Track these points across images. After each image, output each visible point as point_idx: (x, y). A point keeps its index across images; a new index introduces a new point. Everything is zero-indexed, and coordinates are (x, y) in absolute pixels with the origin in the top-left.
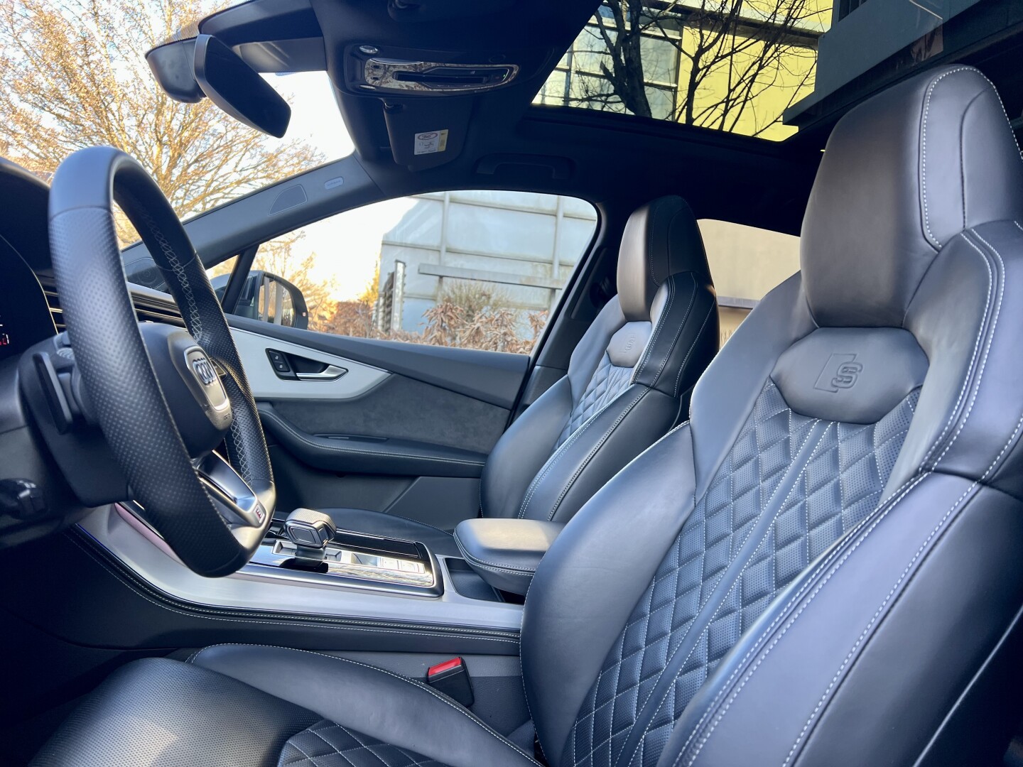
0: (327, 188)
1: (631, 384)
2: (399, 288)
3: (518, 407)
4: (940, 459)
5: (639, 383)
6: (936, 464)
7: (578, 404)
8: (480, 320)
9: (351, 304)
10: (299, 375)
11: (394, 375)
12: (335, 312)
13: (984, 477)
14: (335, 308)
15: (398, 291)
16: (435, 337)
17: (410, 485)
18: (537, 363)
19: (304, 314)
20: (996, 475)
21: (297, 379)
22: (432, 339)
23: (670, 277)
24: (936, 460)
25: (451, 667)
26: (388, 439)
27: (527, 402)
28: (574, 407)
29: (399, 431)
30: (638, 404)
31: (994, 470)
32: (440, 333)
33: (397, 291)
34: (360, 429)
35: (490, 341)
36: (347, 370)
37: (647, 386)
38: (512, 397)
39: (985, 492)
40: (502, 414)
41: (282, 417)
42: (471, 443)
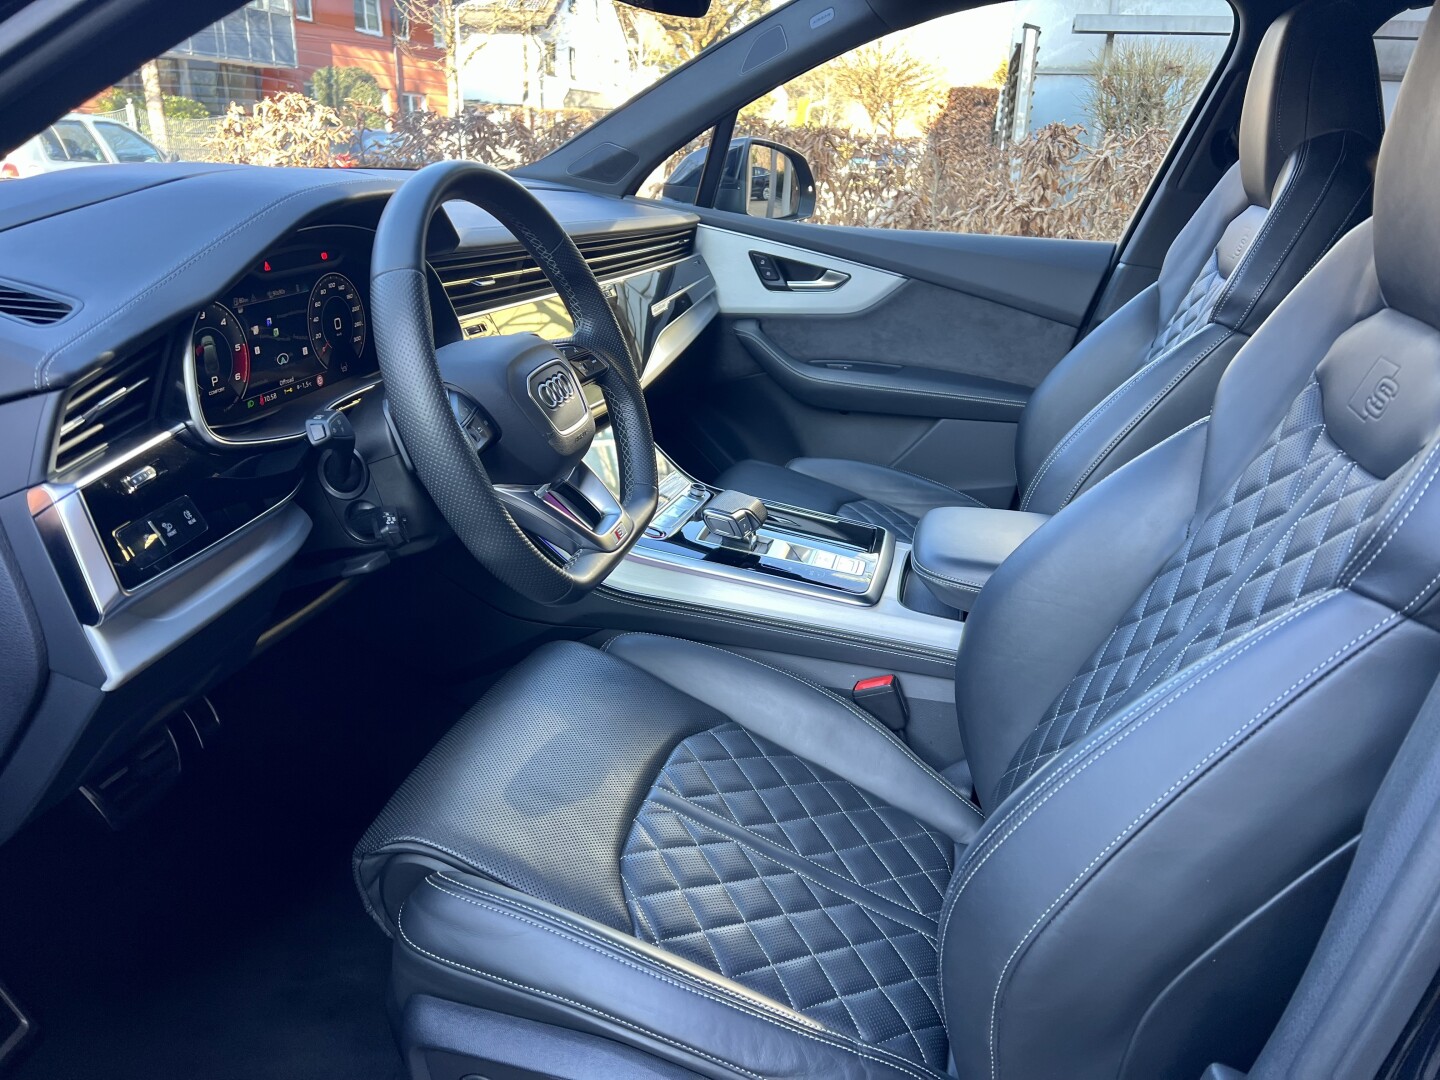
0: (813, 27)
1: (1209, 323)
2: (1026, 71)
3: (1087, 322)
4: (1359, 574)
5: (1218, 323)
6: (1354, 579)
7: (1165, 329)
8: (1112, 146)
9: (969, 90)
10: (790, 284)
11: (912, 280)
12: (946, 105)
13: (1407, 608)
14: (946, 98)
15: (1025, 74)
16: (1037, 176)
17: (930, 428)
18: (1121, 260)
19: (810, 189)
20: (1423, 609)
21: (789, 289)
22: (1033, 180)
23: (1305, 144)
24: (1354, 575)
25: (880, 684)
26: (904, 367)
27: (1099, 318)
28: (1160, 332)
29: (919, 357)
30: (1212, 355)
31: (1420, 603)
32: (1045, 170)
33: (1024, 76)
34: (866, 352)
35: (1124, 180)
36: (850, 276)
37: (1230, 327)
38: (1080, 310)
39: (1409, 626)
40: (1067, 332)
41: (769, 339)
42: (1015, 375)
